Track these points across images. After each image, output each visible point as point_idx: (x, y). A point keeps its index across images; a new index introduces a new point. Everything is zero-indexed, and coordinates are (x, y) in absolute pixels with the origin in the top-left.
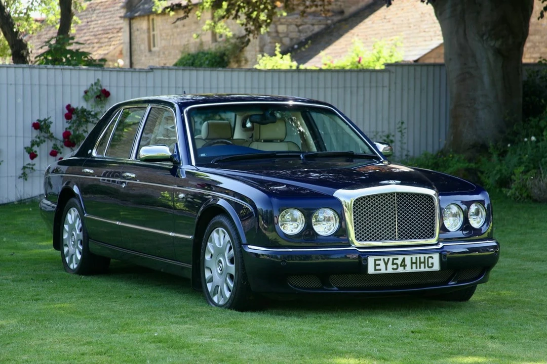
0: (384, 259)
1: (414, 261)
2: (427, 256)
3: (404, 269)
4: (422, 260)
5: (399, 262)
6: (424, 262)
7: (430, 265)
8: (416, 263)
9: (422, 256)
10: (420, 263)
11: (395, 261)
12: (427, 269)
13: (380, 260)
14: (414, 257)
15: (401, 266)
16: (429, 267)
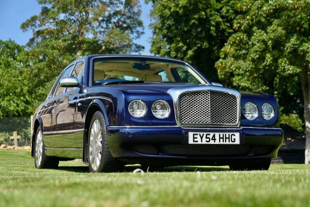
0: (200, 134)
1: (221, 136)
2: (231, 134)
3: (215, 142)
4: (227, 136)
5: (211, 136)
6: (229, 138)
8: (223, 138)
11: (208, 136)
12: (231, 143)
13: (197, 134)
14: (221, 134)
15: (212, 139)
16: (232, 141)
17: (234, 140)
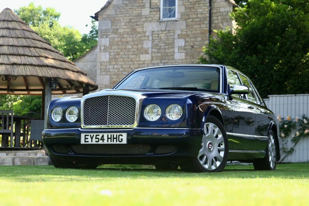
0: (90, 135)
2: (118, 134)
3: (103, 142)
4: (115, 137)
5: (100, 137)
6: (116, 138)
7: (120, 140)
8: (111, 138)
9: (115, 134)
10: (114, 138)
11: (97, 137)
12: (118, 143)
13: (88, 135)
14: (110, 134)
15: (101, 139)
16: (119, 141)
17: (121, 140)
